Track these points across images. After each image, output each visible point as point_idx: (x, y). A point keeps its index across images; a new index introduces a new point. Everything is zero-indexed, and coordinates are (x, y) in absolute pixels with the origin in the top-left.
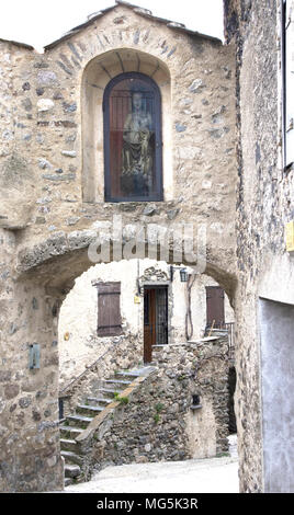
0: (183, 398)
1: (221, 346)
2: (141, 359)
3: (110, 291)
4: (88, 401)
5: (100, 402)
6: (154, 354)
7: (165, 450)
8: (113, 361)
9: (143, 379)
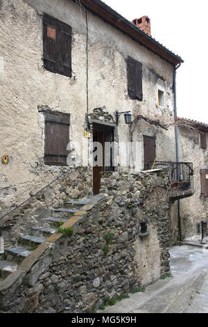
0: (132, 226)
1: (163, 177)
2: (91, 190)
3: (58, 120)
4: (32, 231)
5: (44, 232)
6: (102, 180)
7: (116, 282)
8: (62, 190)
9: (91, 207)
